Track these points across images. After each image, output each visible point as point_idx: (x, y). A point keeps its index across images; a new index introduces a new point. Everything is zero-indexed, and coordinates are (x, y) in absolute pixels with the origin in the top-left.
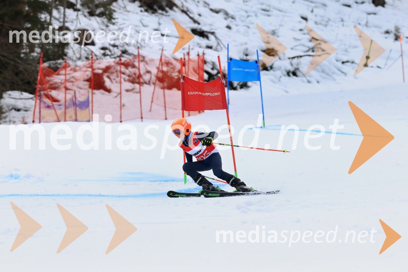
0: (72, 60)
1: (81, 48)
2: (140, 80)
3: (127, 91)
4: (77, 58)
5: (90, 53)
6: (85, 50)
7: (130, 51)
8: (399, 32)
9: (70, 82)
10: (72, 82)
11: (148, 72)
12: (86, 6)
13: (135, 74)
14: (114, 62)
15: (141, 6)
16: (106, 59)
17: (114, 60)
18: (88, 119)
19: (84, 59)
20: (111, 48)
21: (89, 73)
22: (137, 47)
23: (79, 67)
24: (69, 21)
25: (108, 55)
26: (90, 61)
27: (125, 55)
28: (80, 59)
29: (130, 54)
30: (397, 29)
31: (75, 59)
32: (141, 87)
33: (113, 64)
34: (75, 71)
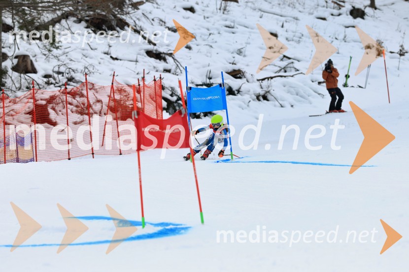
0: (12, 90)
1: (20, 77)
2: (89, 111)
3: (75, 123)
4: (16, 88)
5: (31, 82)
6: (25, 78)
7: (77, 78)
8: (381, 47)
9: (9, 115)
10: (12, 115)
11: (99, 101)
12: (25, 29)
13: (84, 104)
14: (59, 91)
15: (87, 27)
16: (49, 88)
17: (59, 88)
18: (31, 157)
19: (25, 89)
20: (56, 75)
21: (31, 105)
22: (84, 73)
23: (19, 98)
24: (7, 47)
25: (52, 84)
26: (32, 91)
27: (71, 83)
28: (20, 89)
29: (77, 82)
30: (380, 43)
31: (14, 89)
32: (91, 119)
33: (58, 93)
34: (15, 103)
